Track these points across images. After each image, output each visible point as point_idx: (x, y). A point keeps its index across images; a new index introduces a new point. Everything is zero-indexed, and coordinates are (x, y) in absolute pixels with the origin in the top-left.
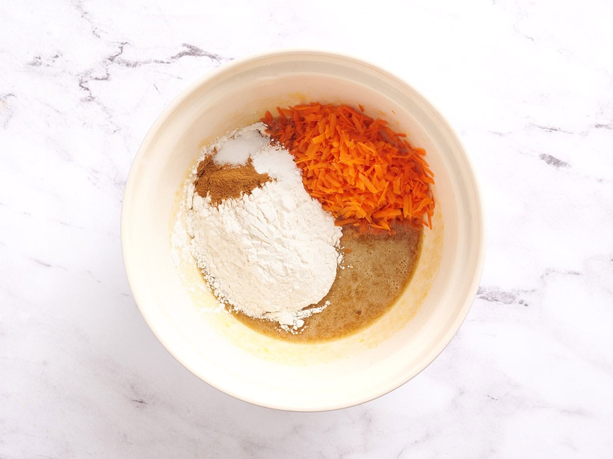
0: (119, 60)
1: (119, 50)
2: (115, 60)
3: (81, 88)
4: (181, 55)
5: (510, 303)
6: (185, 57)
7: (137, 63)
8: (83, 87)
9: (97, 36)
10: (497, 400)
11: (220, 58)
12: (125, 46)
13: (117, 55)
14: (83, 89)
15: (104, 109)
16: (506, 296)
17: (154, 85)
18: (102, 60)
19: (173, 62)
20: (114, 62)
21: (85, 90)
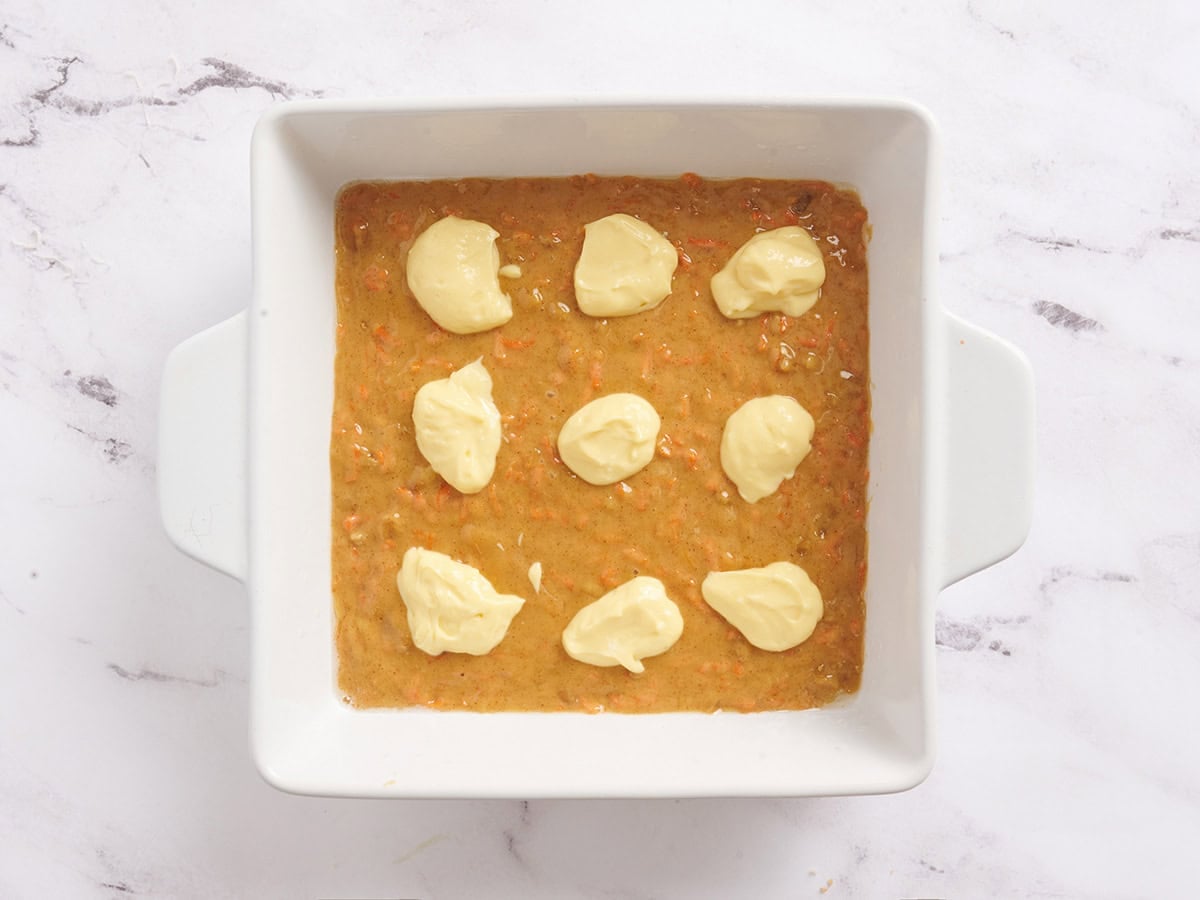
0: (60, 98)
1: (60, 77)
2: (52, 97)
4: (201, 85)
5: (970, 648)
6: (212, 91)
7: (101, 105)
9: (7, 44)
10: (942, 872)
11: (291, 92)
12: (72, 68)
13: (55, 88)
15: (27, 212)
16: (961, 632)
17: (141, 156)
18: (19, 100)
19: (184, 101)
20: (48, 102)
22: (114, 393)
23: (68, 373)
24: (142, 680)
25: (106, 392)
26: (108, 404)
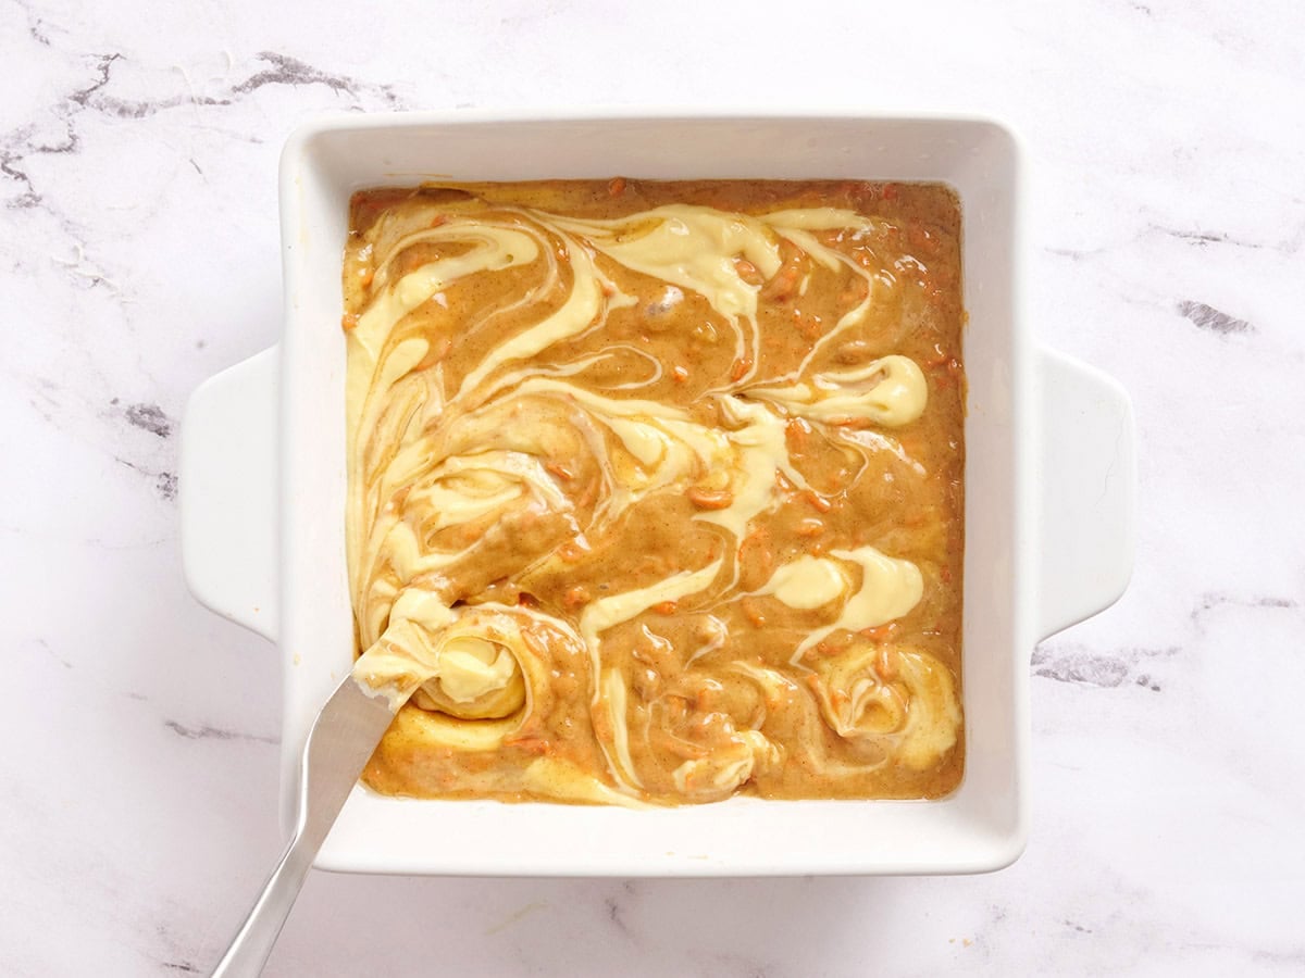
0: (101, 99)
1: (100, 75)
2: (91, 100)
3: (6, 174)
4: (257, 82)
5: (1116, 684)
6: (269, 88)
7: (146, 105)
8: (10, 171)
9: (41, 41)
10: (1089, 932)
11: (356, 87)
12: (113, 65)
13: (95, 88)
14: (13, 177)
15: (67, 226)
16: (1105, 667)
17: (191, 161)
18: (58, 102)
19: (238, 100)
20: (88, 104)
21: (16, 178)
22: (166, 423)
23: (115, 401)
24: (203, 738)
25: (158, 422)
26: (160, 434)
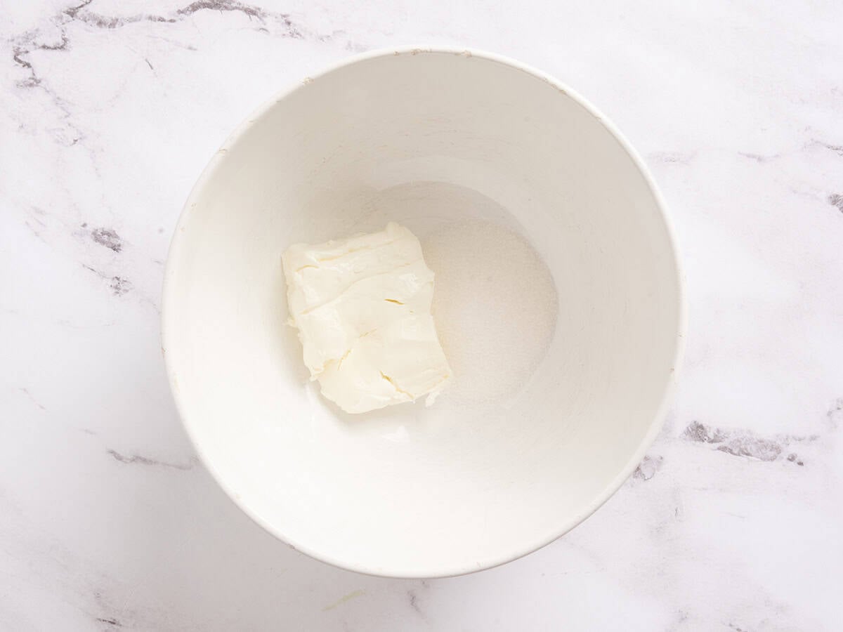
0: (85, 14)
2: (79, 14)
3: (17, 63)
4: (195, 7)
5: (772, 459)
6: (203, 12)
7: (117, 20)
8: (20, 61)
11: (264, 15)
13: (82, 6)
14: (22, 65)
15: (58, 101)
16: (766, 447)
17: (146, 60)
18: (55, 15)
19: (181, 20)
20: (76, 16)
21: (24, 66)
22: (119, 242)
23: (84, 225)
24: (134, 462)
25: (114, 241)
26: (114, 250)
